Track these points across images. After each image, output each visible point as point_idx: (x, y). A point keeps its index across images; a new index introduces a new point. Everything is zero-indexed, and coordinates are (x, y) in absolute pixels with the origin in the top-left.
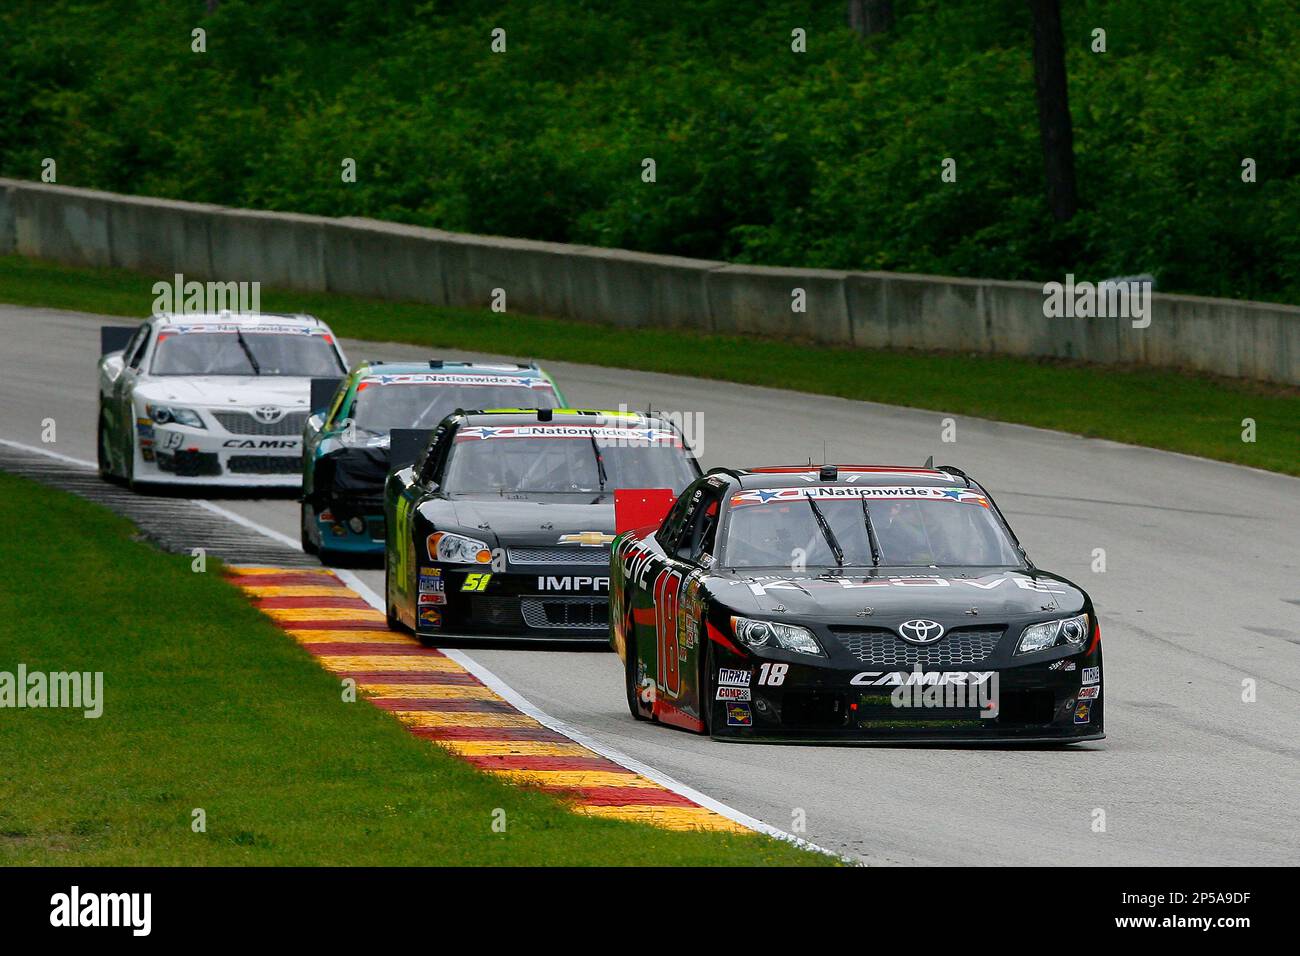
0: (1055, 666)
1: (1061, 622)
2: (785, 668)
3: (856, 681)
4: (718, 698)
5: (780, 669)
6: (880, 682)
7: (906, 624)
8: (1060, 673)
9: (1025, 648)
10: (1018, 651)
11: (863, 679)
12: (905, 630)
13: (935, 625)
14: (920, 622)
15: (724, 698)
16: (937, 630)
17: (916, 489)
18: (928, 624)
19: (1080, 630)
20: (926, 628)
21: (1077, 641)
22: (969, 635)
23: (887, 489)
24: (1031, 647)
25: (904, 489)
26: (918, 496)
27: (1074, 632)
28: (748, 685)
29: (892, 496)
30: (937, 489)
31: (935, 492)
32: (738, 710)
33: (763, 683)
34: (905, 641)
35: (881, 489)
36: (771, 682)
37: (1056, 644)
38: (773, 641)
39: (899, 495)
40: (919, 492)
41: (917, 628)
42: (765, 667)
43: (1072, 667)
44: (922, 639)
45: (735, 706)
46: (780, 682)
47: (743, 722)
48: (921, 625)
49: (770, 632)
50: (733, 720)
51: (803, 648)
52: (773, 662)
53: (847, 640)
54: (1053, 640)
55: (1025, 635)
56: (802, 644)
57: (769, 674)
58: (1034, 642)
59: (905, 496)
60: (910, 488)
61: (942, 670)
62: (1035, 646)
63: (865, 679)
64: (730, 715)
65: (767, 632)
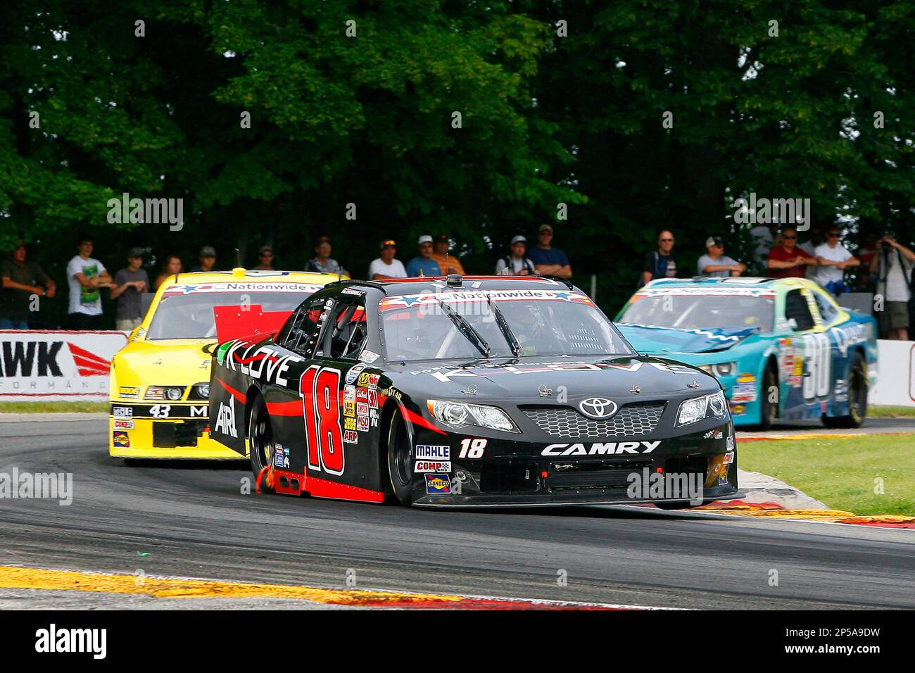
0: (708, 435)
1: (708, 397)
2: (484, 443)
3: (546, 452)
4: (416, 470)
5: (479, 444)
6: (567, 453)
7: (584, 402)
8: (712, 440)
9: (683, 420)
10: (678, 423)
12: (585, 406)
13: (609, 402)
14: (595, 400)
15: (423, 470)
16: (611, 406)
17: (533, 292)
18: (603, 402)
19: (722, 404)
20: (602, 405)
21: (721, 414)
22: (637, 410)
23: (509, 292)
24: (687, 420)
25: (523, 292)
26: (535, 297)
27: (718, 406)
28: (448, 458)
29: (514, 298)
30: (549, 292)
31: (548, 295)
32: (437, 480)
33: (464, 457)
34: (586, 417)
35: (504, 292)
36: (471, 455)
37: (706, 416)
38: (471, 420)
39: (519, 297)
40: (535, 294)
41: (595, 405)
42: (466, 443)
43: (720, 436)
44: (600, 415)
45: (434, 477)
46: (480, 455)
47: (441, 490)
48: (597, 403)
49: (468, 412)
50: (432, 489)
51: (498, 426)
52: (472, 438)
53: (536, 416)
54: (704, 414)
55: (681, 409)
56: (497, 422)
57: (470, 448)
58: (689, 415)
59: (525, 297)
60: (526, 291)
62: (690, 419)
63: (553, 450)
64: (429, 484)
65: (465, 413)
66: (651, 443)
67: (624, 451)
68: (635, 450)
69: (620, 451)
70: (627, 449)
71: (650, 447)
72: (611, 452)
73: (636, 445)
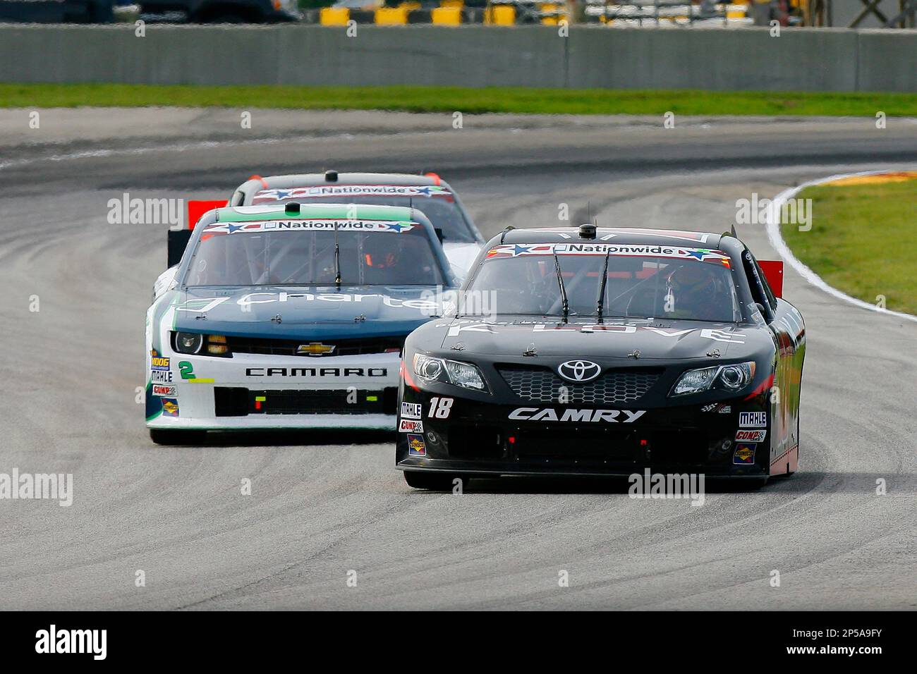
0: (708, 408)
1: (721, 367)
2: (451, 401)
3: (514, 416)
4: (400, 430)
5: (446, 403)
6: (536, 418)
8: (713, 414)
9: (680, 390)
10: (673, 393)
11: (520, 415)
12: (563, 368)
13: (594, 365)
14: (580, 362)
15: (406, 430)
18: (586, 364)
19: (741, 376)
20: (584, 368)
21: (736, 386)
22: (625, 376)
24: (686, 389)
25: (651, 247)
26: (662, 254)
27: (734, 378)
28: (421, 417)
29: (636, 253)
30: (685, 249)
31: (681, 252)
32: (415, 441)
33: (432, 417)
34: (562, 379)
35: (629, 247)
36: (438, 416)
37: (712, 387)
38: (444, 377)
41: (575, 368)
42: (434, 401)
43: (727, 410)
44: (579, 378)
45: (414, 437)
46: (446, 416)
47: (419, 452)
48: (580, 365)
49: (443, 367)
50: (413, 451)
51: (469, 384)
52: (440, 396)
53: (510, 377)
54: (710, 384)
55: (682, 378)
56: (470, 379)
57: (437, 407)
58: (690, 385)
59: (650, 253)
60: (657, 247)
61: (594, 407)
62: (691, 389)
63: (522, 414)
64: (410, 445)
65: (440, 368)
66: (634, 412)
67: (601, 418)
68: (615, 418)
69: (596, 419)
70: (605, 417)
71: (632, 417)
72: (586, 419)
73: (616, 413)
